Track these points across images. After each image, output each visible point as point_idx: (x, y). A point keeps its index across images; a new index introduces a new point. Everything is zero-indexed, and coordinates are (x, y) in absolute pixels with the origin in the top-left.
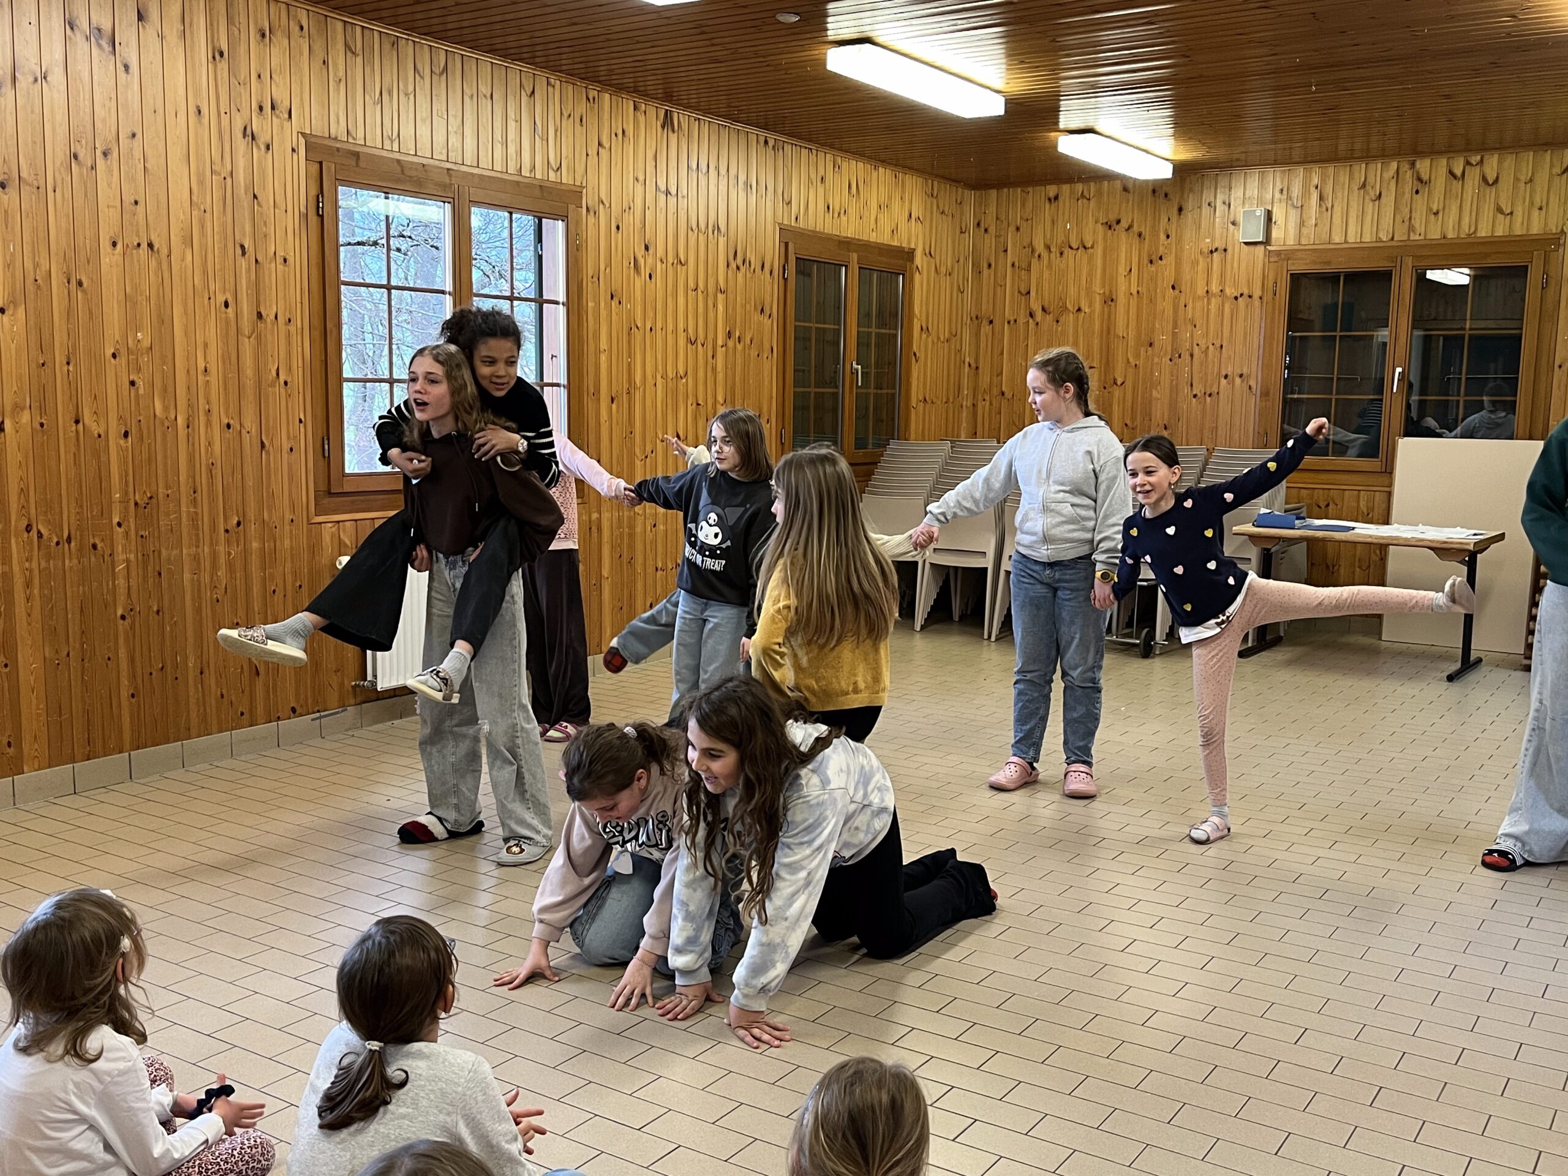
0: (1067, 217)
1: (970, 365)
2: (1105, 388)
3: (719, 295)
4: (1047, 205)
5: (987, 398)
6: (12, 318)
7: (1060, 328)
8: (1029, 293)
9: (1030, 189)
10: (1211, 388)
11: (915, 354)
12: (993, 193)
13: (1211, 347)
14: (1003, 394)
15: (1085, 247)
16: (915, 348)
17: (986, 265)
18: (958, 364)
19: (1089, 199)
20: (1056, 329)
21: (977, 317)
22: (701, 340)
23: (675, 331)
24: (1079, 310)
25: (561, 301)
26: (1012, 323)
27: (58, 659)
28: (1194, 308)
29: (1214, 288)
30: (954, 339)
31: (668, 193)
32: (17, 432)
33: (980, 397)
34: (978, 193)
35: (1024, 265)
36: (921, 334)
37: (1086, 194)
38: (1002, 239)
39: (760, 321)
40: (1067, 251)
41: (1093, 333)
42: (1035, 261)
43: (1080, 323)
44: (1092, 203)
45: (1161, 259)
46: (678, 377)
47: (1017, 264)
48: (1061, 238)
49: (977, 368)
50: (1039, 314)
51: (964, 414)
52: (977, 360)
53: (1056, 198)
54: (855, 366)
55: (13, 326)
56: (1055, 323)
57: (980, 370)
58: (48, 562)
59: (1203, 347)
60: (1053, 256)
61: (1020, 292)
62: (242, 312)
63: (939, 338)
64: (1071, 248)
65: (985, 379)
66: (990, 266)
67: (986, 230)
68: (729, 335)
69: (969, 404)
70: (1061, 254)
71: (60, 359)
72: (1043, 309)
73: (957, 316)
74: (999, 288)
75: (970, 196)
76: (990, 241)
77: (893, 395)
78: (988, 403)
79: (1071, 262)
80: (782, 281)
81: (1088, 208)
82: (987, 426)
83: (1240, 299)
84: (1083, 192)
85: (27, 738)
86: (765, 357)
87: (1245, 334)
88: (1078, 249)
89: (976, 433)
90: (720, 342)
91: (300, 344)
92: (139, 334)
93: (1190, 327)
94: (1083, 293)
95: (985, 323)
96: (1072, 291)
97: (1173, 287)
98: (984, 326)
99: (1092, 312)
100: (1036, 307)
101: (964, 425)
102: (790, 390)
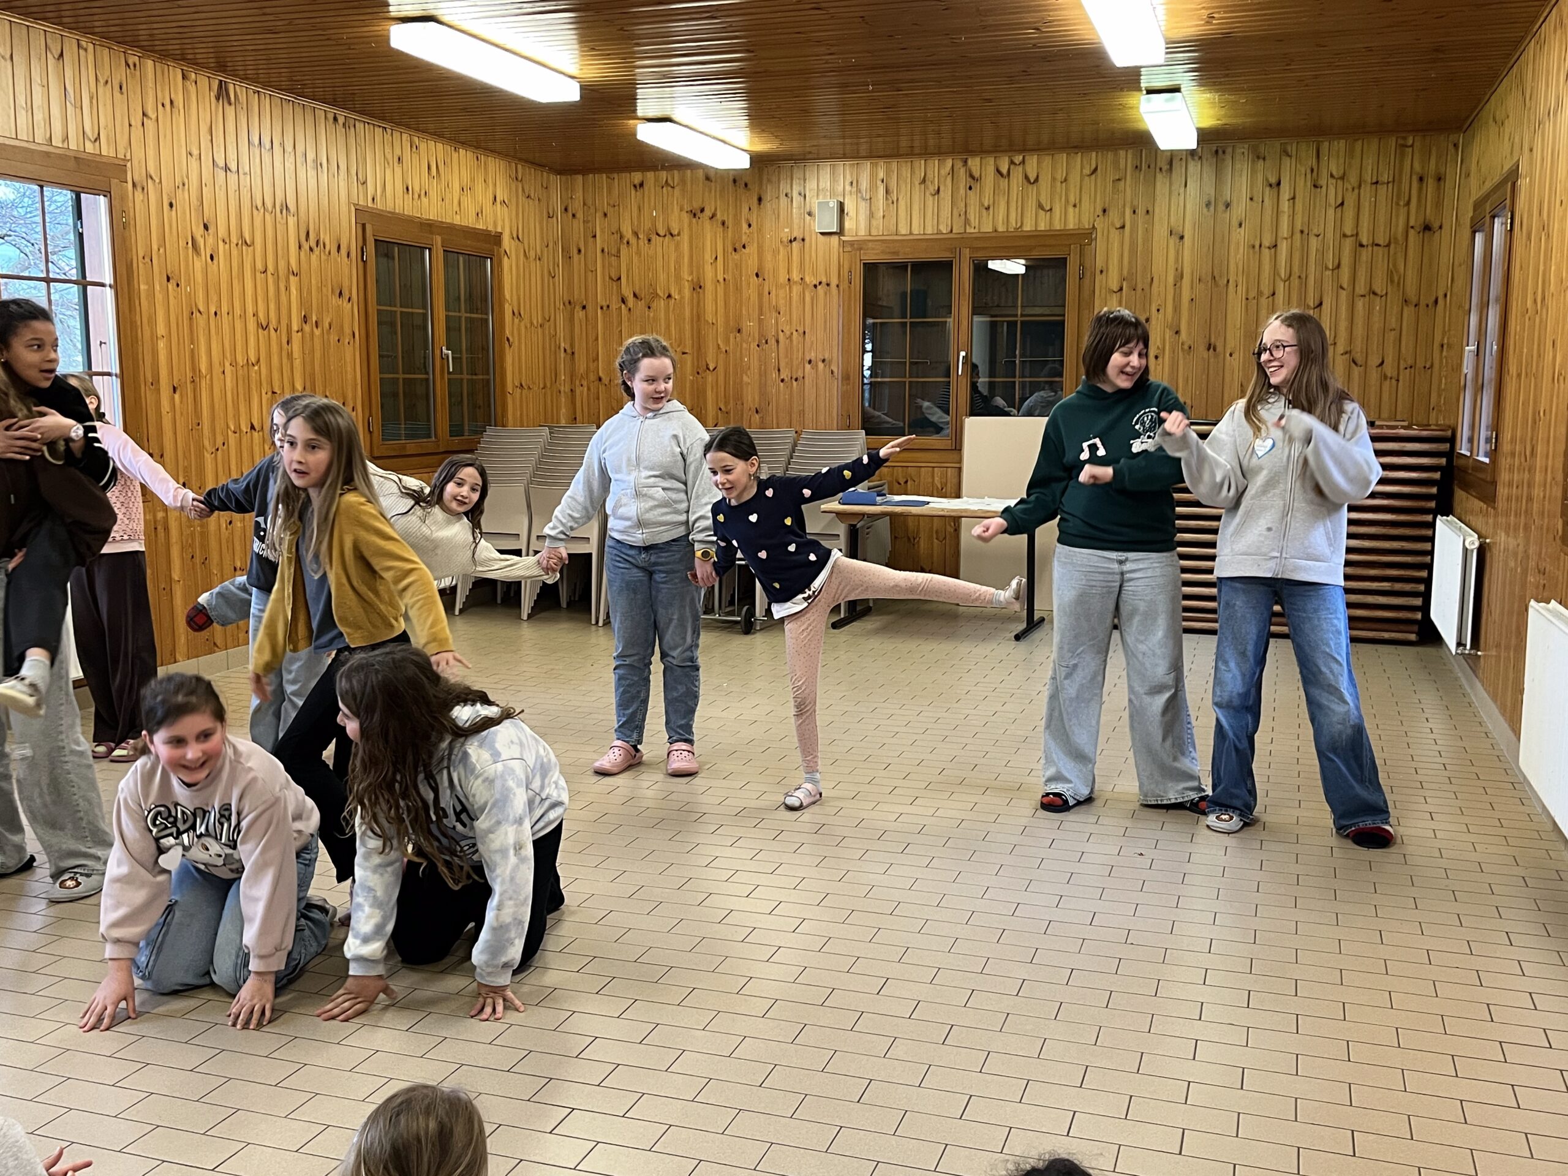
0: (652, 204)
1: (565, 350)
2: (698, 373)
3: (292, 278)
4: (633, 192)
5: (585, 383)
7: (652, 315)
8: (619, 279)
9: (616, 176)
10: (797, 372)
11: (508, 339)
12: (580, 178)
13: (795, 333)
14: (600, 379)
15: (672, 235)
16: (508, 333)
17: (575, 251)
18: (553, 349)
19: (673, 187)
20: (649, 315)
21: (570, 303)
22: (273, 324)
23: (244, 315)
24: (669, 296)
26: (605, 308)
28: (777, 296)
29: (795, 276)
30: (547, 325)
31: (227, 168)
33: (577, 383)
34: (564, 178)
35: (614, 251)
36: (513, 319)
37: (670, 182)
38: (590, 225)
39: (339, 306)
40: (654, 237)
41: (684, 319)
42: (624, 248)
43: (671, 309)
44: (677, 191)
45: (744, 247)
46: (249, 364)
47: (606, 250)
48: (648, 225)
49: (573, 353)
50: (631, 300)
51: (563, 400)
52: (572, 345)
53: (641, 185)
54: (445, 351)
56: (647, 309)
57: (576, 355)
59: (788, 333)
60: (641, 243)
61: (611, 278)
63: (532, 323)
64: (658, 234)
65: (581, 366)
66: (579, 251)
67: (574, 215)
68: (305, 319)
69: (567, 389)
70: (649, 240)
72: (635, 295)
73: (549, 299)
74: (590, 273)
75: (556, 181)
76: (578, 226)
77: (488, 381)
78: (586, 389)
79: (659, 250)
80: (360, 264)
81: (673, 196)
82: (586, 410)
83: (819, 287)
84: (667, 181)
86: (347, 341)
87: (825, 322)
88: (665, 236)
89: (575, 419)
90: (295, 327)
93: (774, 314)
94: (672, 279)
95: (578, 308)
96: (662, 277)
97: (757, 275)
98: (578, 312)
99: (682, 298)
100: (628, 293)
101: (563, 410)
102: (376, 376)
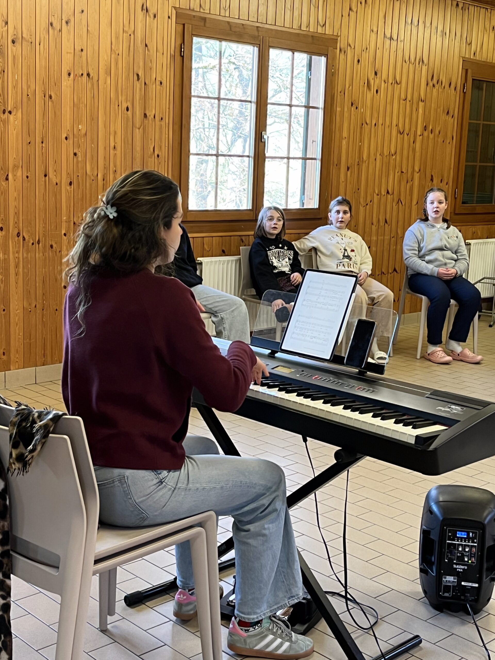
3: (420, 103)
6: (15, 117)
22: (407, 131)
23: (391, 126)
25: (321, 107)
27: (30, 309)
31: (391, 38)
32: (15, 181)
39: (446, 120)
46: (390, 155)
55: (15, 121)
58: (27, 254)
62: (136, 114)
68: (425, 128)
71: (38, 140)
80: (462, 94)
85: (13, 350)
86: (448, 142)
90: (419, 133)
91: (167, 133)
92: (80, 126)
102: (463, 163)
